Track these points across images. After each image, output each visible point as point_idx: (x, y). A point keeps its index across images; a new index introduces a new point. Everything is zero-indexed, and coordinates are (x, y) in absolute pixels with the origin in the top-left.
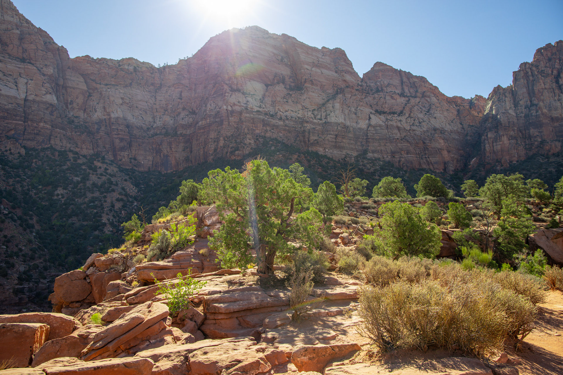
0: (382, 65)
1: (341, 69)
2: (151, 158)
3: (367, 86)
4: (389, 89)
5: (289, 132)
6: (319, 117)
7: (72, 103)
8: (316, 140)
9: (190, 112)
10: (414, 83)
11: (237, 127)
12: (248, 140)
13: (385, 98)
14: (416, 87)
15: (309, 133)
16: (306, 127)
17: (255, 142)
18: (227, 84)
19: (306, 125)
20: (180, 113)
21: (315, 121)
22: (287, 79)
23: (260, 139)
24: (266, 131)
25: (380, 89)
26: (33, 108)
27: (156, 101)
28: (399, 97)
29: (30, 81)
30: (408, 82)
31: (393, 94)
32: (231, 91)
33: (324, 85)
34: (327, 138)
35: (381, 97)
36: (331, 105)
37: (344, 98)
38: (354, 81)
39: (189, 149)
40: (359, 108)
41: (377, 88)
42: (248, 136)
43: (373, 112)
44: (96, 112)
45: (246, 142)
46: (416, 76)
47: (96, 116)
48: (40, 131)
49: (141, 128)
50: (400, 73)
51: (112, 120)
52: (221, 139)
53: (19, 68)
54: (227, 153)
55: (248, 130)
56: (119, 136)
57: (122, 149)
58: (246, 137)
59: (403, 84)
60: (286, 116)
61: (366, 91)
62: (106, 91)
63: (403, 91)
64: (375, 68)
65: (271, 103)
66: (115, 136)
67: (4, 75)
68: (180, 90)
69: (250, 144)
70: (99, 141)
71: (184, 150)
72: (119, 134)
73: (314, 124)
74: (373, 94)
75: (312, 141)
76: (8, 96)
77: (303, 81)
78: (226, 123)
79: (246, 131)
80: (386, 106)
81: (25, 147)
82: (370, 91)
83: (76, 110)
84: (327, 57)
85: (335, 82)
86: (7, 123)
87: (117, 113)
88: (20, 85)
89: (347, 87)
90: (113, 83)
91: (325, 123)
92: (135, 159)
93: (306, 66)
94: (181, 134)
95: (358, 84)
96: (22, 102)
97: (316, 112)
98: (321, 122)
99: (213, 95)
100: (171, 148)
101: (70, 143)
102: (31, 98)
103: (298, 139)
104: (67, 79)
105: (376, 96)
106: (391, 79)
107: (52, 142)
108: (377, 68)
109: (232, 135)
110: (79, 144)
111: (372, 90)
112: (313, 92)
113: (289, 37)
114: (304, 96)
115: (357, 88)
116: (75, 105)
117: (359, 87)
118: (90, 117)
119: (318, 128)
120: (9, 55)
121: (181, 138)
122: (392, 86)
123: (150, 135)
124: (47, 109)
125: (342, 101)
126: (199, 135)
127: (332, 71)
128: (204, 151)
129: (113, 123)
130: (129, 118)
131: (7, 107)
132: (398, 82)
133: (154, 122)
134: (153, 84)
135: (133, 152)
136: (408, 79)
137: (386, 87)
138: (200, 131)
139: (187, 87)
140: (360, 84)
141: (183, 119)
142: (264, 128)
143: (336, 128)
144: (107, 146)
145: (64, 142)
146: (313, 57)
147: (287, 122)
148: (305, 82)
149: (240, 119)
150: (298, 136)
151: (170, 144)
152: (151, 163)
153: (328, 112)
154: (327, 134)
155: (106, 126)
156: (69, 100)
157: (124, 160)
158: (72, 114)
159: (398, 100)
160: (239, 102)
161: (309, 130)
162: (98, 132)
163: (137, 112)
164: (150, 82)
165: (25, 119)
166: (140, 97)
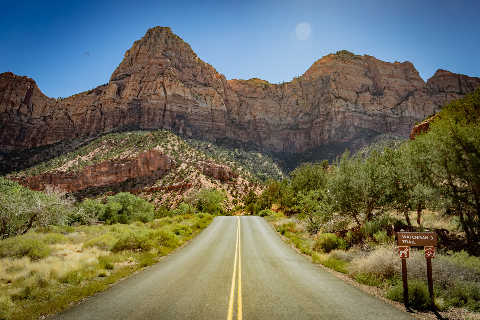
0: (442, 72)
1: (410, 77)
2: (282, 145)
3: (431, 88)
4: (449, 90)
5: (376, 124)
6: (396, 113)
7: (231, 110)
8: (395, 129)
9: (305, 114)
10: (470, 83)
11: (342, 122)
12: (351, 130)
13: (446, 97)
14: (472, 86)
15: (390, 124)
16: (388, 120)
17: (356, 131)
18: (332, 94)
19: (387, 119)
20: (298, 115)
21: (394, 116)
22: (370, 88)
23: (359, 129)
24: (361, 124)
25: (442, 90)
26: (216, 114)
27: (280, 107)
28: (458, 95)
29: (212, 98)
30: (465, 83)
31: (453, 93)
32: (336, 98)
33: (398, 90)
34: (403, 127)
35: (443, 96)
36: (405, 105)
37: (414, 98)
38: (420, 85)
39: (308, 138)
40: (426, 105)
41: (440, 89)
42: (351, 127)
43: (437, 107)
44: (246, 115)
45: (350, 131)
46: (472, 77)
47: (246, 118)
48: (220, 128)
49: (274, 125)
50: (458, 76)
51: (257, 120)
52: (333, 129)
53: (205, 90)
54: (338, 138)
55: (350, 123)
56: (263, 130)
57: (265, 139)
58: (350, 128)
59: (461, 85)
60: (373, 114)
61: (430, 92)
62: (251, 102)
63: (461, 90)
64: (437, 75)
65: (362, 105)
66: (260, 130)
67: (199, 95)
68: (296, 99)
69: (353, 132)
70: (250, 134)
71: (305, 138)
72: (262, 129)
73: (393, 118)
74: (436, 95)
75: (393, 130)
76: (203, 108)
77: (382, 88)
78: (334, 119)
79: (349, 124)
80: (447, 102)
82: (433, 92)
83: (234, 115)
84: (399, 69)
85: (406, 88)
86: (204, 123)
87: (260, 115)
88: (207, 101)
89: (416, 90)
90: (254, 96)
91: (401, 117)
92: (273, 145)
93: (384, 78)
94: (301, 128)
95: (424, 88)
96: (210, 111)
97: (394, 110)
98: (398, 116)
99: (323, 101)
100: (296, 138)
101: (235, 135)
102: (214, 108)
103: (383, 129)
104: (227, 95)
105: (439, 95)
106: (450, 82)
107: (226, 134)
108: (439, 74)
109: (340, 127)
110: (240, 136)
111: (435, 91)
112: (391, 96)
113: (370, 57)
114: (385, 99)
115: (423, 91)
116: (233, 111)
117: (425, 89)
118: (242, 119)
119: (396, 121)
120: (199, 82)
121: (302, 130)
122: (452, 87)
123: (280, 130)
124: (222, 114)
125: (413, 101)
126: (316, 128)
127: (403, 79)
128: (320, 138)
129: (258, 122)
130: (266, 119)
131: (203, 114)
132: (456, 83)
133: (281, 121)
134: (277, 96)
135: (271, 140)
136: (466, 81)
137: (447, 88)
138: (316, 126)
139: (301, 97)
140: (425, 87)
141: (301, 118)
142: (360, 122)
143: (409, 120)
144: (255, 137)
145: (232, 134)
146: (388, 70)
147: (374, 117)
148: (384, 89)
149: (344, 116)
150: (382, 127)
151: (295, 135)
152: (282, 147)
153: (403, 109)
154: (403, 125)
155: (253, 124)
156: (230, 108)
157: (266, 145)
158: (232, 117)
159: (457, 98)
160: (342, 105)
161: (390, 122)
162: (248, 128)
163: (271, 115)
164: (276, 94)
165: (213, 121)
166: (271, 105)
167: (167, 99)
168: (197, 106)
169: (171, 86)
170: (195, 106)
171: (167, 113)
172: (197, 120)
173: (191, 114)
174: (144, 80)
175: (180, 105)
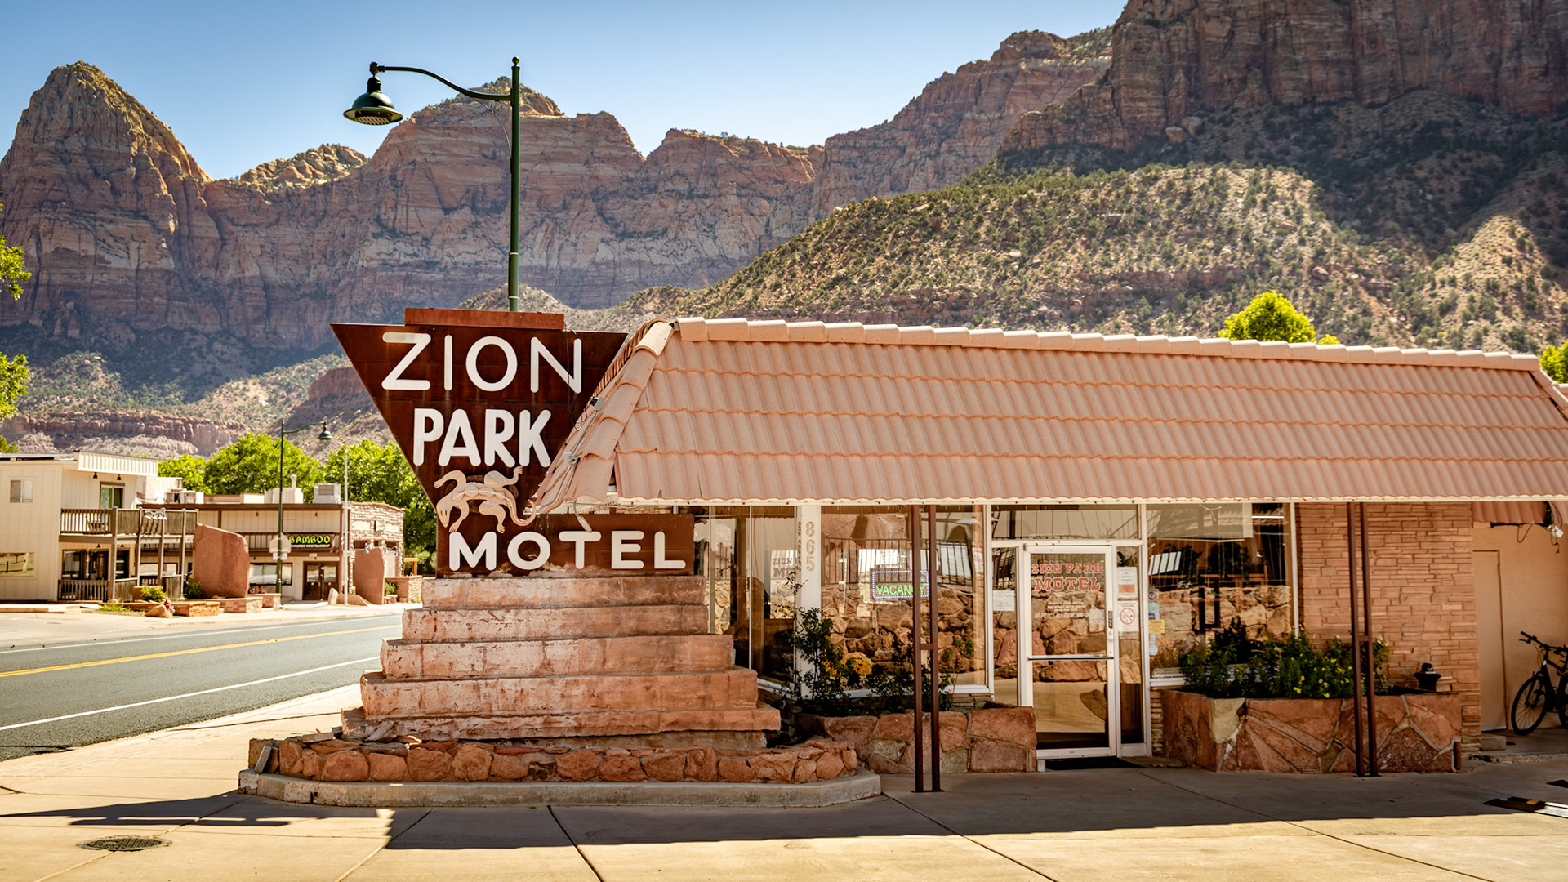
7: (199, 259)
26: (146, 279)
27: (313, 242)
29: (142, 245)
32: (374, 236)
33: (549, 196)
36: (532, 237)
44: (229, 269)
47: (228, 275)
49: (288, 286)
51: (246, 280)
53: (132, 227)
57: (257, 321)
67: (115, 241)
68: (346, 220)
70: (230, 311)
76: (119, 269)
78: (358, 285)
81: (136, 331)
83: (205, 269)
86: (118, 303)
87: (253, 269)
88: (131, 252)
90: (254, 222)
92: (275, 333)
94: (331, 295)
96: (133, 274)
102: (143, 266)
107: (170, 320)
116: (203, 262)
118: (222, 276)
120: (122, 209)
121: (328, 301)
123: (300, 296)
124: (163, 277)
129: (247, 285)
130: (268, 276)
131: (117, 283)
133: (306, 276)
134: (312, 214)
135: (273, 323)
139: (354, 216)
141: (336, 271)
144: (239, 318)
145: (185, 318)
152: (295, 336)
160: (380, 253)
162: (230, 298)
163: (283, 264)
164: (310, 209)
165: (138, 295)
166: (289, 239)
167: (43, 261)
168: (105, 268)
169: (51, 232)
170: (100, 268)
171: (41, 289)
172: (103, 297)
173: (91, 288)
174: (11, 216)
175: (69, 271)
